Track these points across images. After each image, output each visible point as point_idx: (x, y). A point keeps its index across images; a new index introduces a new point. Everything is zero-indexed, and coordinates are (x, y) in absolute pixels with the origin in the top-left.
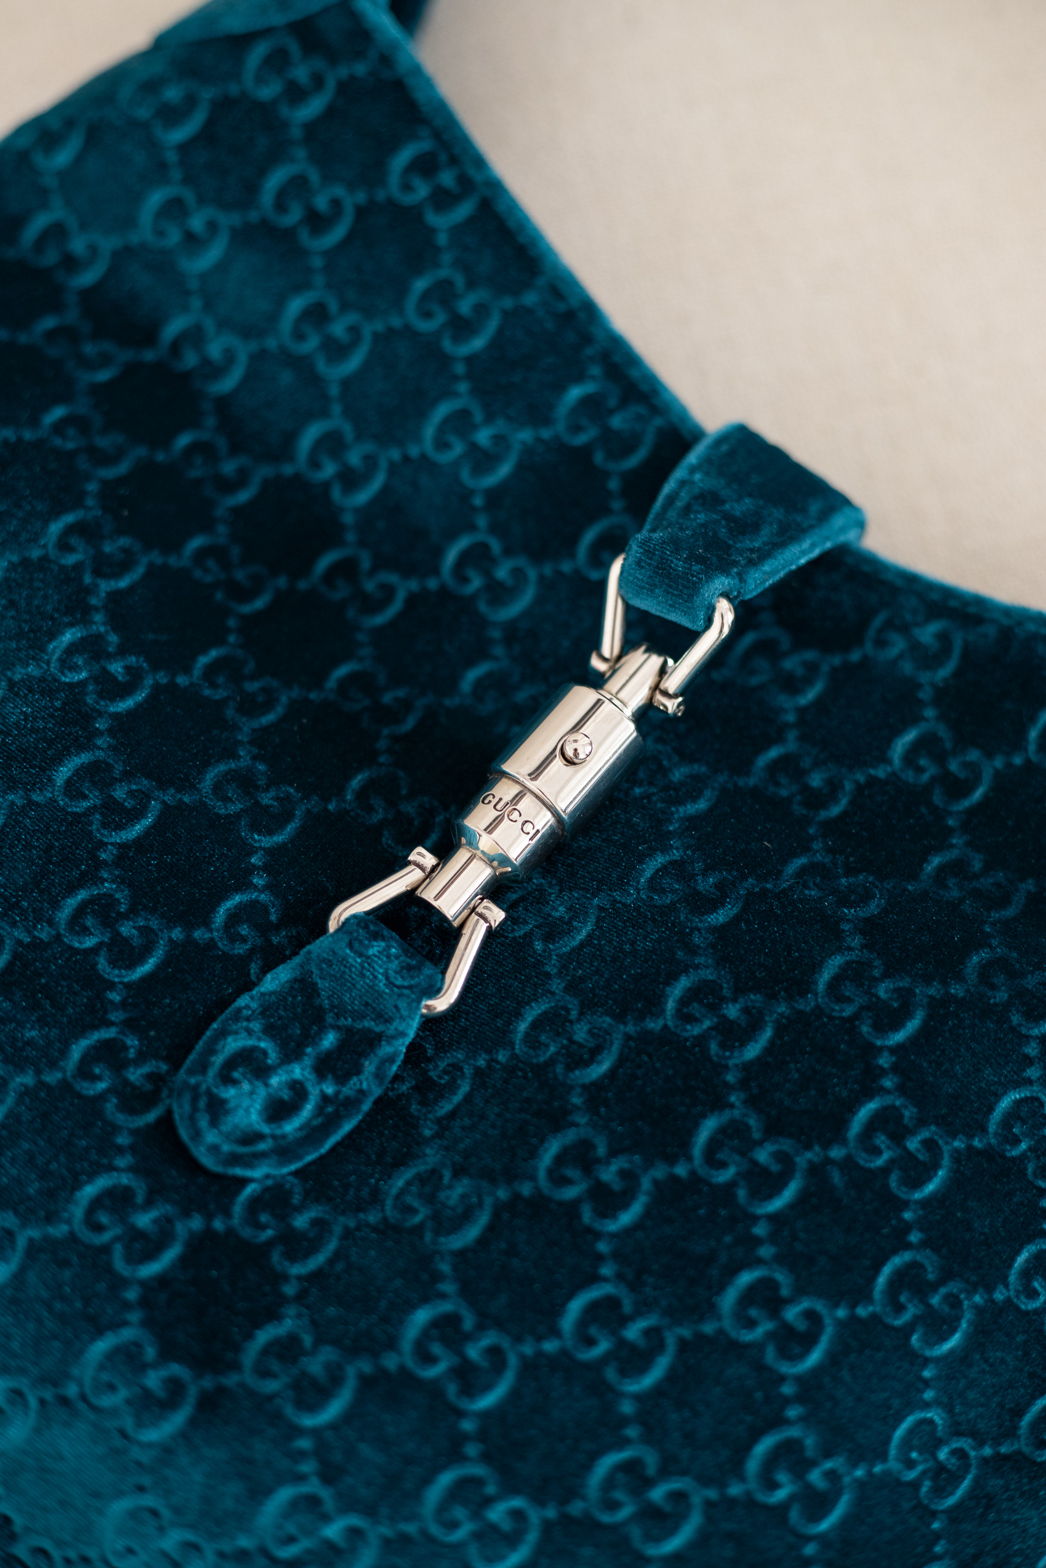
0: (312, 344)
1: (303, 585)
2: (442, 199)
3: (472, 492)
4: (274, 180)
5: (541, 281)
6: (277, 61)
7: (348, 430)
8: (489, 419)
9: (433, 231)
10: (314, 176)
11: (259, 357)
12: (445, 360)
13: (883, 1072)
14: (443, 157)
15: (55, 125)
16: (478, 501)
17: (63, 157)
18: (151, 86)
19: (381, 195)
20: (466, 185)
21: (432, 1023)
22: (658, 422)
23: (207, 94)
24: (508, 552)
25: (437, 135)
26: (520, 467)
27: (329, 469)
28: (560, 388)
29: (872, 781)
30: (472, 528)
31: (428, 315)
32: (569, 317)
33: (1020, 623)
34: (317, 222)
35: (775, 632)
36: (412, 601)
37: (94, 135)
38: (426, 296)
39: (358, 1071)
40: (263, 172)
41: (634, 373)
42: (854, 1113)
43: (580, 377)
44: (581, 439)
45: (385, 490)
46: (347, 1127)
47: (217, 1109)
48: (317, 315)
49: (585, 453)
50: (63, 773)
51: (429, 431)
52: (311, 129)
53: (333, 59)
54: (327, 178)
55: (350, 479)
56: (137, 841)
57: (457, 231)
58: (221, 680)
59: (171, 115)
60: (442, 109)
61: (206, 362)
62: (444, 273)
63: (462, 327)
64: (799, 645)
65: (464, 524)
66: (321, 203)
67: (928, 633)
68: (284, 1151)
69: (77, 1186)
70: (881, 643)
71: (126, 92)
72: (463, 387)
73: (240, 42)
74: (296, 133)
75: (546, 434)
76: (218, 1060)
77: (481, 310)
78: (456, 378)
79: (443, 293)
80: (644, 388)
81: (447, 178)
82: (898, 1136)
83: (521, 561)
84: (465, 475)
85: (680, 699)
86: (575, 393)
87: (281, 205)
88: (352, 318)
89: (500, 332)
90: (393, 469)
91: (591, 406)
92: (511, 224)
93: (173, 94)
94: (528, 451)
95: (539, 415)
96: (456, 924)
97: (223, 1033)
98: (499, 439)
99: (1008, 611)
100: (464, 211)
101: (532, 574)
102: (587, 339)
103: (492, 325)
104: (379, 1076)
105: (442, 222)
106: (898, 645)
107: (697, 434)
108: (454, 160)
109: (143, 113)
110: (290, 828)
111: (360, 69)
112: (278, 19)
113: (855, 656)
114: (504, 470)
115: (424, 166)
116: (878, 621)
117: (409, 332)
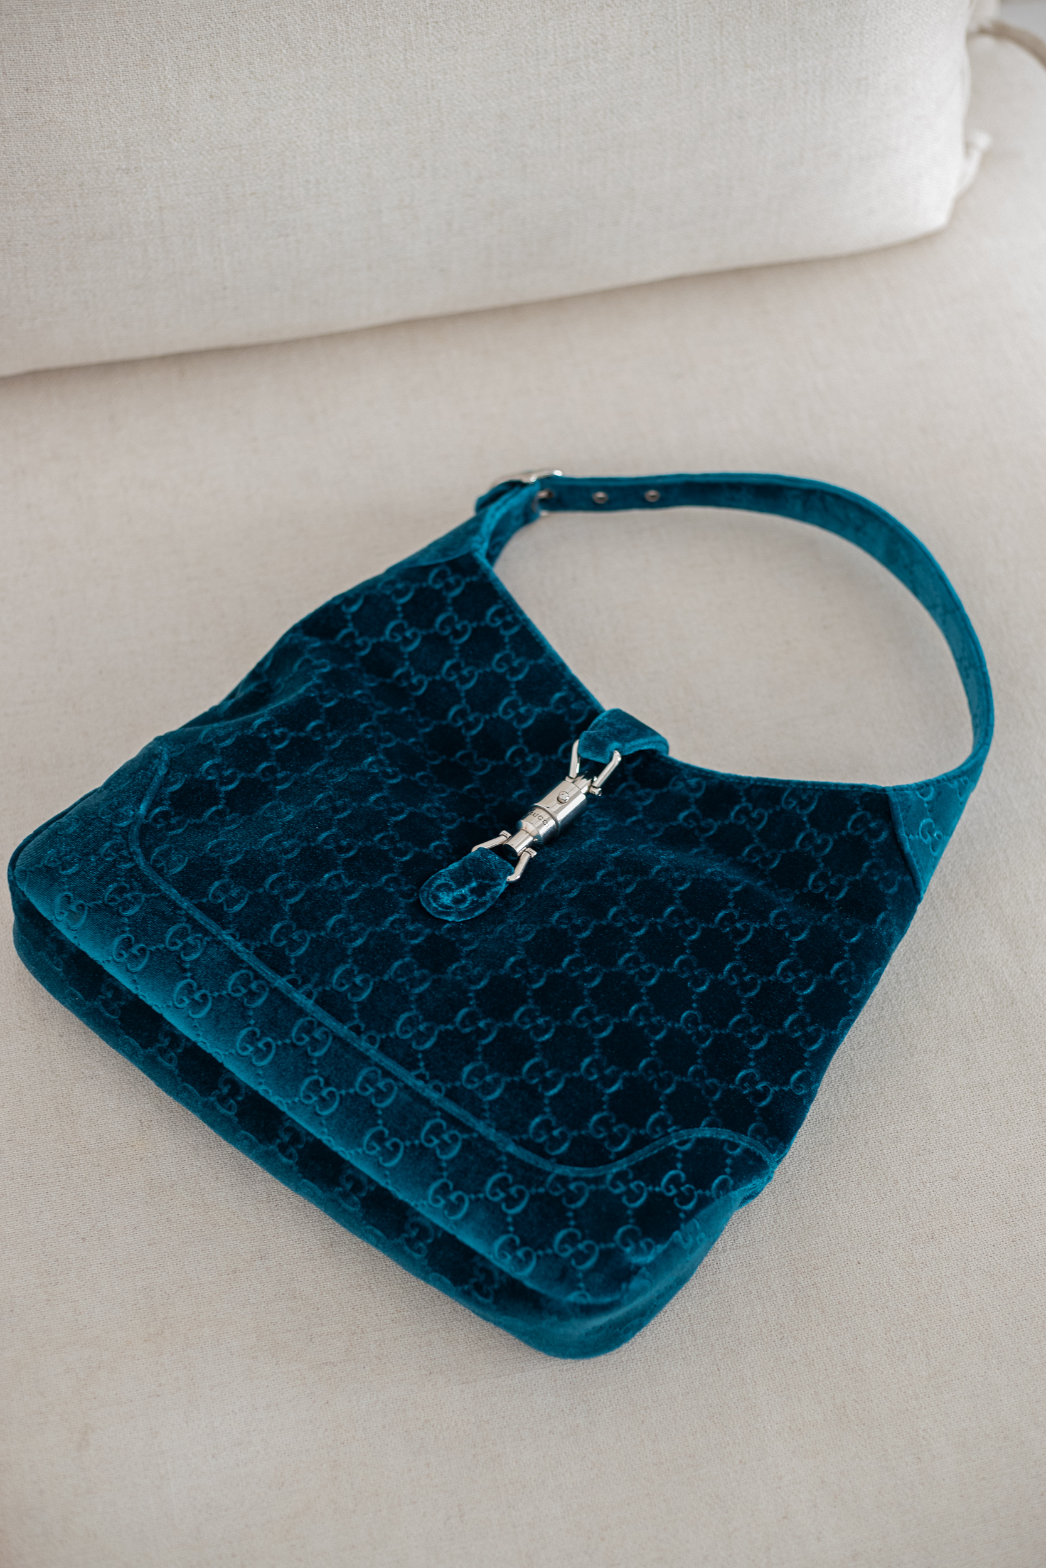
0: (454, 678)
1: (452, 760)
2: (507, 626)
3: (518, 730)
4: (440, 619)
5: (545, 655)
6: (441, 576)
7: (468, 708)
8: (524, 704)
9: (503, 637)
10: (456, 618)
11: (432, 684)
12: (507, 683)
13: (676, 898)
14: (507, 611)
15: (351, 596)
16: (519, 733)
17: (354, 608)
18: (392, 583)
19: (482, 624)
20: (516, 621)
21: (511, 885)
22: (589, 707)
23: (414, 586)
24: (531, 752)
25: (505, 602)
26: (536, 721)
27: (460, 723)
28: (552, 693)
29: (671, 826)
30: (517, 743)
31: (500, 666)
32: (556, 668)
33: (728, 779)
34: (457, 634)
35: (634, 783)
36: (494, 769)
37: (367, 600)
38: (500, 660)
39: (485, 895)
40: (436, 615)
41: (580, 689)
42: (666, 910)
43: (559, 690)
44: (560, 712)
45: (483, 729)
46: (481, 911)
47: (436, 898)
48: (456, 667)
49: (562, 717)
50: (372, 798)
51: (501, 708)
52: (455, 600)
53: (464, 575)
54: (461, 618)
55: (469, 726)
56: (401, 821)
57: (512, 637)
58: (425, 781)
59: (400, 594)
60: (506, 593)
61: (411, 685)
62: (507, 652)
63: (514, 671)
64: (643, 787)
65: (514, 741)
66: (459, 627)
67: (693, 782)
68: (461, 914)
69: (386, 917)
70: (674, 785)
71: (380, 585)
72: (514, 692)
73: (427, 569)
74: (449, 601)
75: (546, 709)
76: (435, 885)
77: (522, 666)
78: (512, 689)
79: (506, 659)
80: (584, 695)
81: (509, 618)
82: (682, 918)
83: (537, 754)
84: (515, 723)
85: (600, 789)
86: (558, 695)
87: (442, 627)
88: (470, 668)
89: (529, 672)
90: (486, 722)
91: (564, 701)
92: (534, 634)
93: (400, 586)
94: (539, 715)
95: (545, 704)
96: (519, 855)
97: (436, 878)
98: (528, 711)
99: (723, 775)
100: (515, 629)
101: (541, 760)
102: (562, 676)
103: (526, 670)
104: (493, 898)
105: (507, 634)
106: (681, 785)
107: (603, 711)
108: (512, 612)
109: (388, 592)
110: (455, 825)
111: (475, 579)
112: (442, 560)
113: (665, 790)
114: (530, 722)
115: (500, 613)
116: (674, 779)
117: (493, 673)
